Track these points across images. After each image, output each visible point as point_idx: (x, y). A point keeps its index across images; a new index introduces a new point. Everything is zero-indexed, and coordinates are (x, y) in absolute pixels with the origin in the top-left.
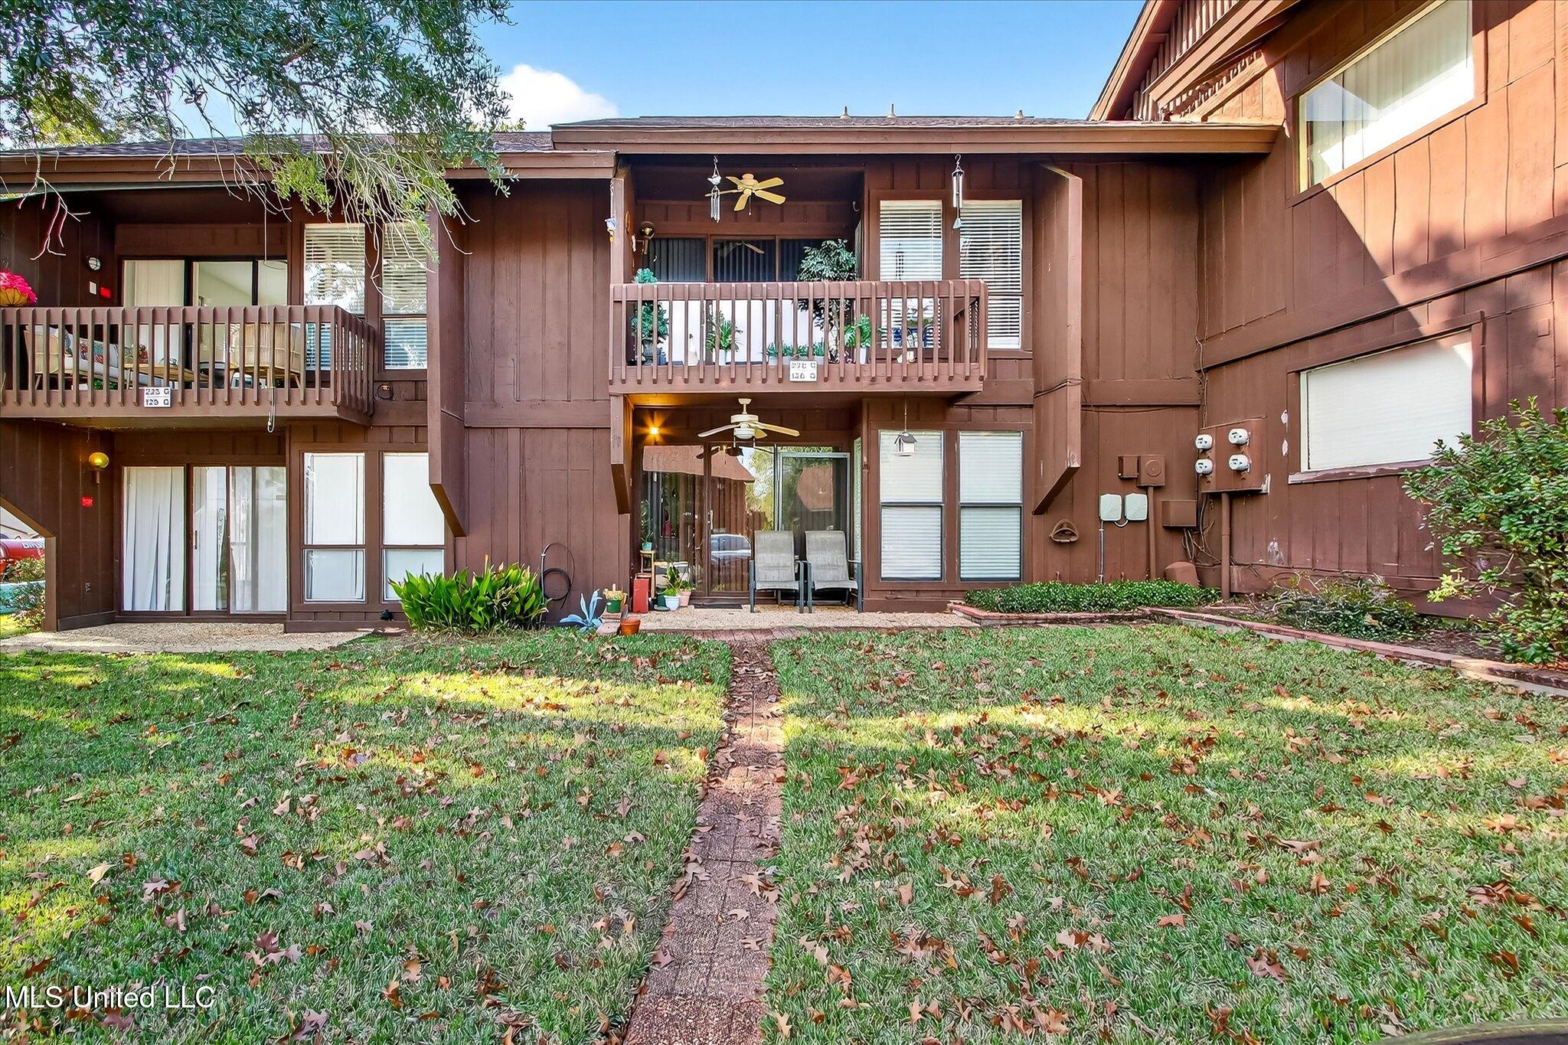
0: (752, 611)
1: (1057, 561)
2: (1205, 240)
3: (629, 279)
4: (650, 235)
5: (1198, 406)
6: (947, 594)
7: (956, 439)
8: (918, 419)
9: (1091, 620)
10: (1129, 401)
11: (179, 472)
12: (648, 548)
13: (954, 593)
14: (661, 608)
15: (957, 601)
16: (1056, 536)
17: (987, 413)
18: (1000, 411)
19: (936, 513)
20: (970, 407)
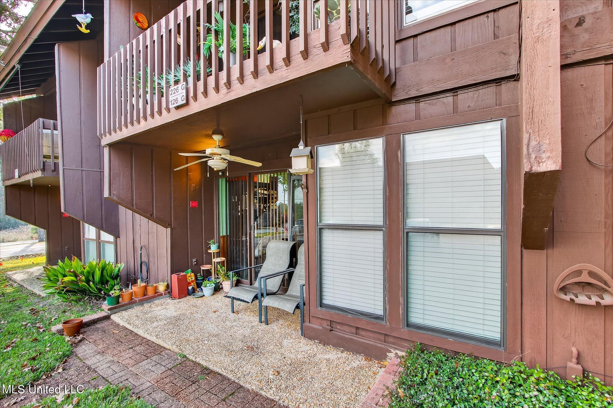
0: (233, 311)
1: (573, 333)
7: (400, 146)
12: (214, 248)
13: (398, 342)
14: (200, 294)
15: (401, 353)
16: (564, 289)
17: (443, 103)
18: (462, 96)
19: (377, 239)
20: (417, 99)
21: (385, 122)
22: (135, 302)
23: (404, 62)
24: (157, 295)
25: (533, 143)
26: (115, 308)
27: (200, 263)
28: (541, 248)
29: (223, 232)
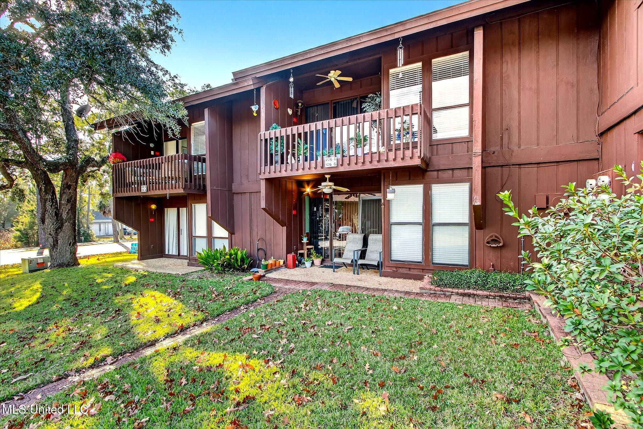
0: (334, 271)
1: (491, 258)
2: (601, 48)
3: (267, 129)
4: (301, 106)
5: (598, 159)
6: (425, 271)
7: (430, 189)
8: (410, 179)
9: (487, 297)
10: (542, 160)
11: (176, 209)
12: (305, 240)
13: (429, 271)
14: (303, 266)
15: (430, 275)
16: (488, 243)
17: (448, 173)
18: (456, 172)
19: (420, 228)
20: (438, 171)
21: (423, 178)
22: (273, 269)
23: (432, 155)
24: (280, 267)
25: (475, 197)
26: (267, 271)
27: (297, 250)
28: (482, 229)
29: (307, 231)
